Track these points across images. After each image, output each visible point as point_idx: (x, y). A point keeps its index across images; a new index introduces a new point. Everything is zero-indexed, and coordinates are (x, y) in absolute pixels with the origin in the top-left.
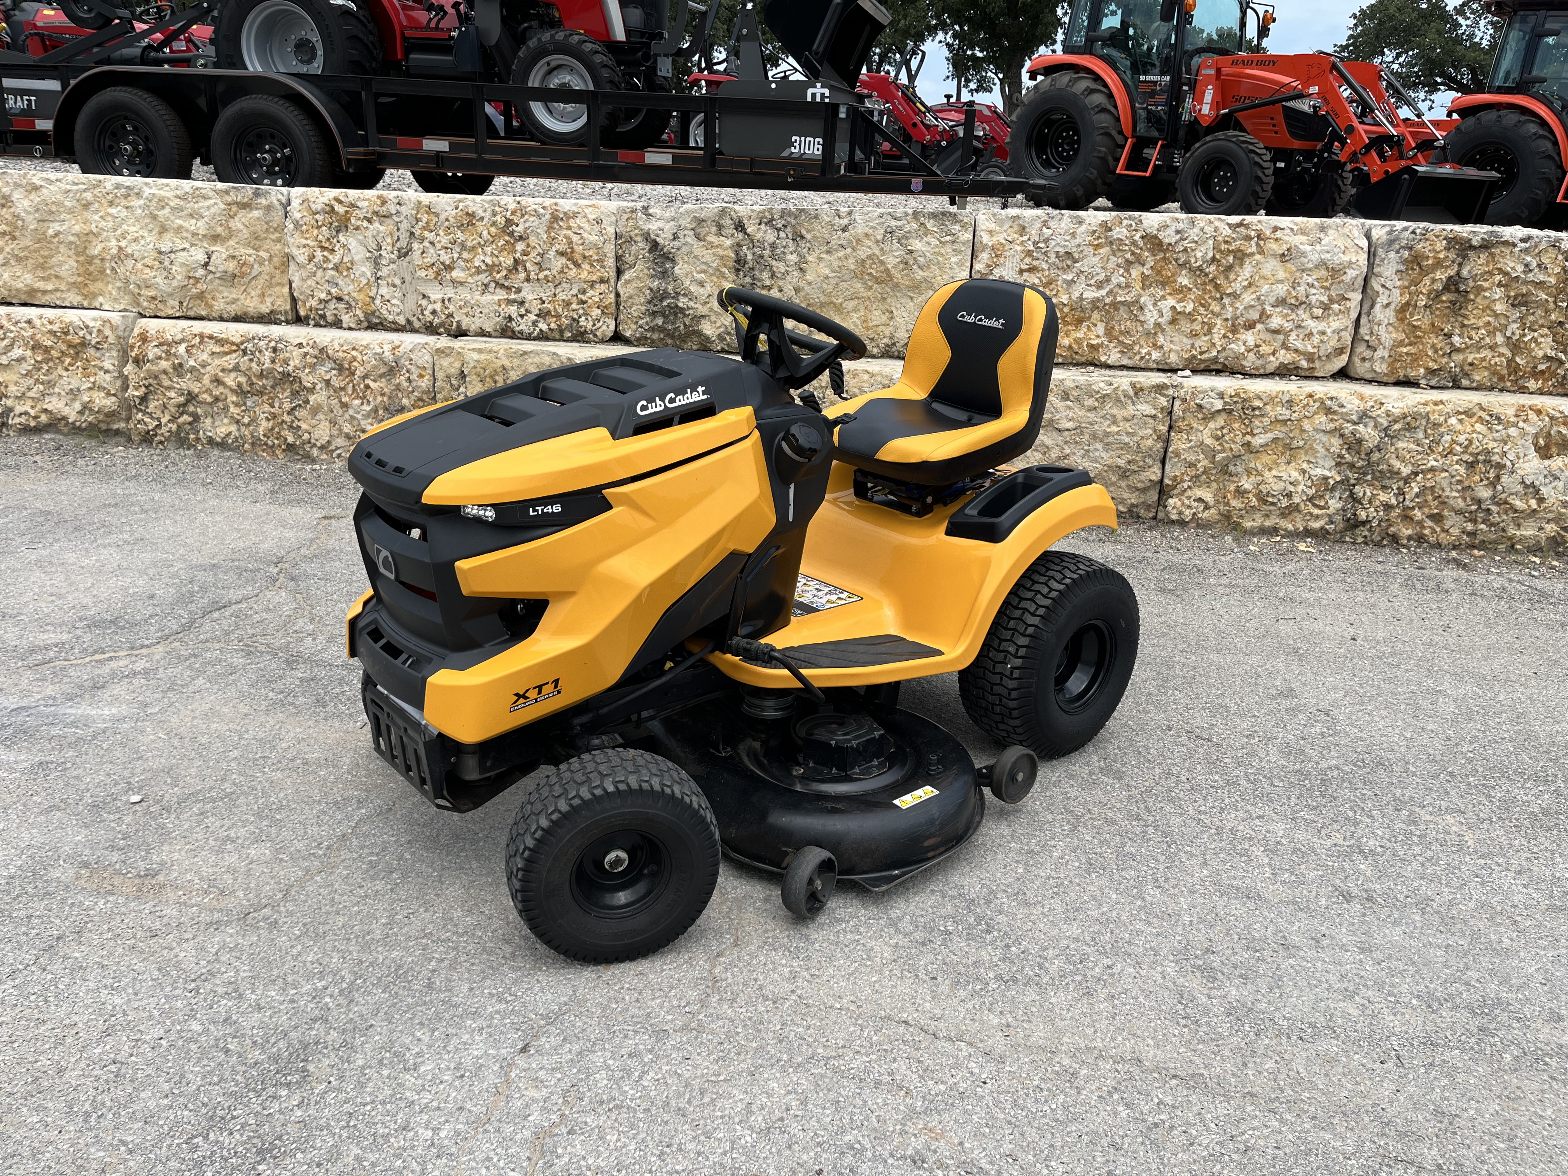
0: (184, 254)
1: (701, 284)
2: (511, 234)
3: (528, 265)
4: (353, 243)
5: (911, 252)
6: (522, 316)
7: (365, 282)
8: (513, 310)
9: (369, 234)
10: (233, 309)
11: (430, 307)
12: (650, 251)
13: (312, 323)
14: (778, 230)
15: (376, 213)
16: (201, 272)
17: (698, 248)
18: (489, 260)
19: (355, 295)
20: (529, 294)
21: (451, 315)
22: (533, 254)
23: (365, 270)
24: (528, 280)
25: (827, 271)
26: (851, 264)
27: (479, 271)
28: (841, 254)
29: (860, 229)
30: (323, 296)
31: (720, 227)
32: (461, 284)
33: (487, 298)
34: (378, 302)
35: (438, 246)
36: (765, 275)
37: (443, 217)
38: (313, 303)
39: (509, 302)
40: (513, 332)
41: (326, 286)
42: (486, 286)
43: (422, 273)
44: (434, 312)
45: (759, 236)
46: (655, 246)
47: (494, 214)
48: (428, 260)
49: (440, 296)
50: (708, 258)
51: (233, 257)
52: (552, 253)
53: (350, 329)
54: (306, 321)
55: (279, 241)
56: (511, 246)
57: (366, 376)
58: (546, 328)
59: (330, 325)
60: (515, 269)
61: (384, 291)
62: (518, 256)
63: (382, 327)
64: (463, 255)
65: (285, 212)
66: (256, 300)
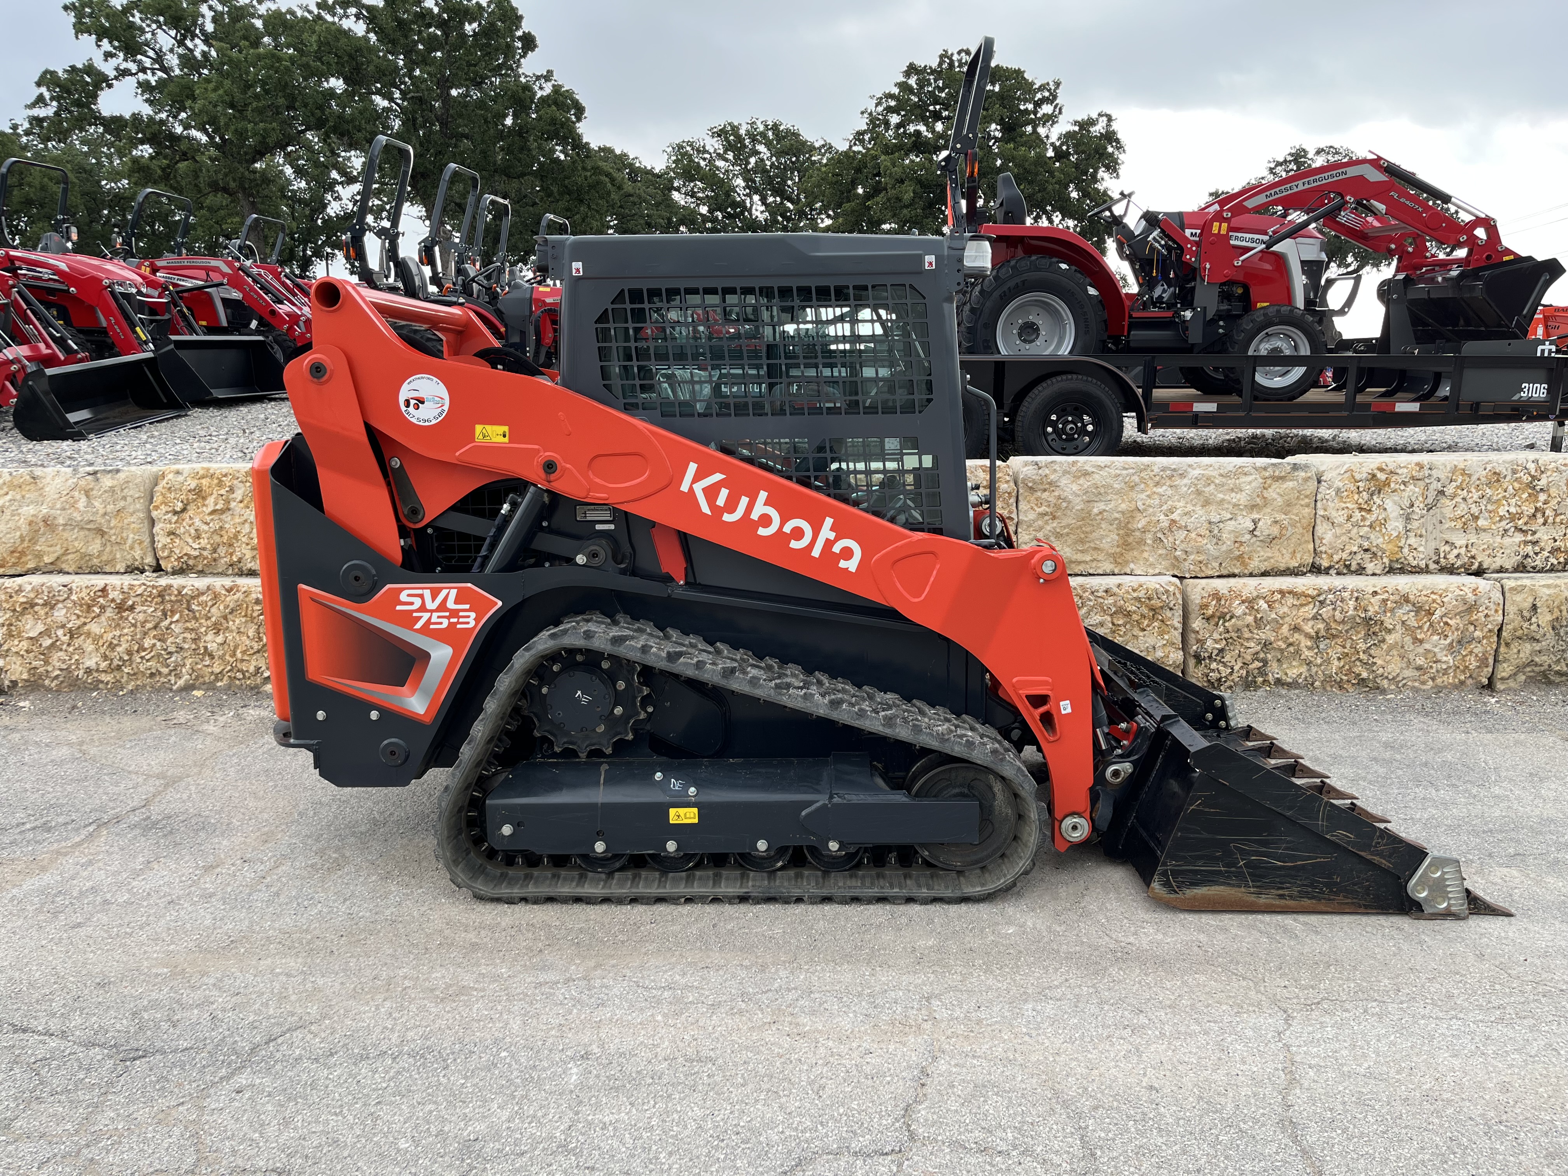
0: (1233, 522)
2: (1534, 488)
3: (1548, 513)
4: (1389, 504)
6: (1536, 554)
7: (1395, 534)
8: (1529, 549)
9: (1406, 494)
10: (1263, 567)
11: (1455, 552)
13: (1333, 572)
15: (1413, 478)
16: (1248, 536)
18: (1513, 510)
19: (1384, 546)
20: (1544, 535)
21: (1473, 557)
22: (1553, 503)
23: (1396, 525)
24: (1544, 524)
27: (1502, 518)
30: (1355, 549)
32: (1484, 530)
33: (1507, 541)
34: (1406, 550)
35: (1470, 501)
37: (1474, 478)
38: (1345, 556)
39: (1526, 543)
40: (1525, 567)
41: (1359, 541)
42: (1506, 531)
43: (1453, 524)
44: (1458, 556)
47: (1514, 472)
48: (1459, 512)
49: (1464, 542)
51: (1276, 522)
53: (1374, 574)
54: (1327, 571)
55: (1308, 506)
56: (1533, 497)
57: (1445, 615)
58: (1555, 562)
59: (1352, 573)
60: (1534, 516)
61: (1412, 541)
62: (1539, 504)
63: (1402, 571)
64: (1490, 507)
65: (1319, 482)
66: (1287, 556)
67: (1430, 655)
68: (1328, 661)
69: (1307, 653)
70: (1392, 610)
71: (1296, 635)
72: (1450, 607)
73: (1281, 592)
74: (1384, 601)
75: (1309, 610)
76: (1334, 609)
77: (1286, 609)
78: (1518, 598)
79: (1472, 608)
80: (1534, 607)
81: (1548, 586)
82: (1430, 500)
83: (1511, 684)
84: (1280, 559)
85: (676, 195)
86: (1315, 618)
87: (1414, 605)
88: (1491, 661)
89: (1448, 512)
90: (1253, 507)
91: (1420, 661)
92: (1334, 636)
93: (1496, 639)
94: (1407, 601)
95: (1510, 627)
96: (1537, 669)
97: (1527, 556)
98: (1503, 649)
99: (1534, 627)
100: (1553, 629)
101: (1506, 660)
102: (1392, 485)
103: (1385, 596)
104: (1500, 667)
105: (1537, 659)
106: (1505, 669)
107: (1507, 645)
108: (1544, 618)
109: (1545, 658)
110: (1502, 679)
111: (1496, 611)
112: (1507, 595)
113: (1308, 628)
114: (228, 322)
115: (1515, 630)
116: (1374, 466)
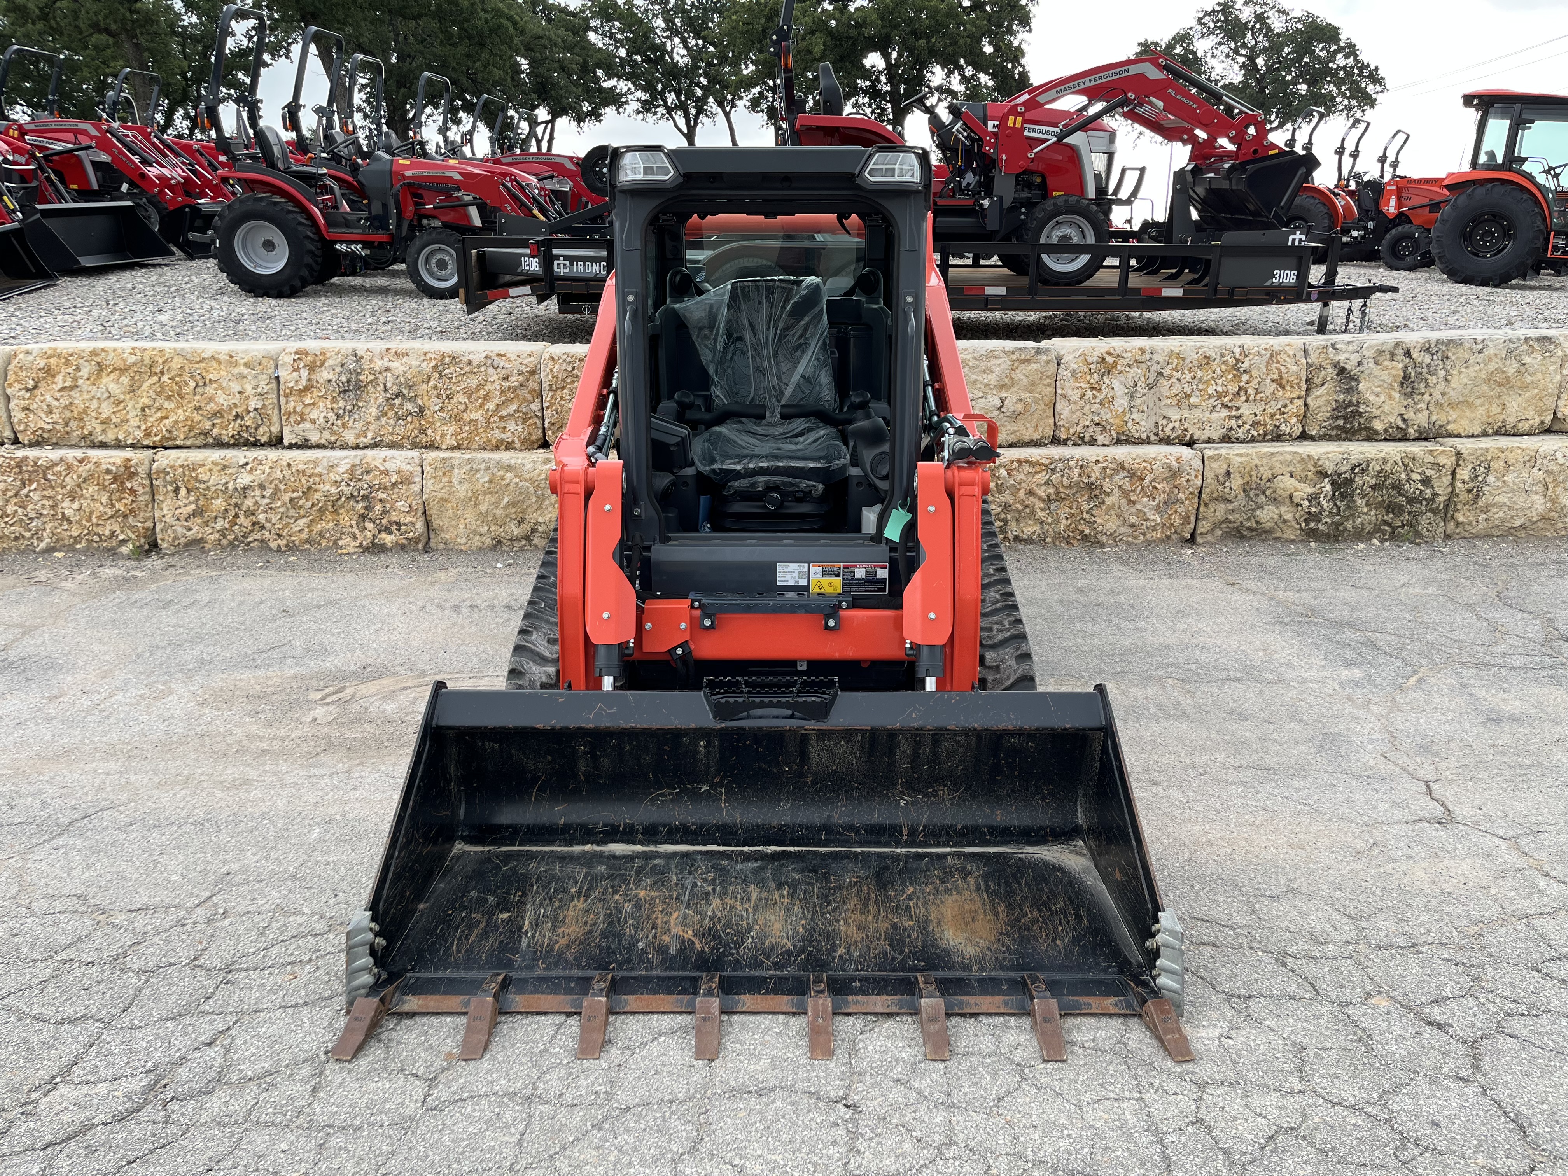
0: (983, 400)
1: (1377, 395)
2: (1238, 370)
3: (1249, 391)
4: (1116, 384)
5: (1524, 365)
6: (1239, 427)
7: (1121, 410)
8: (1233, 423)
9: (1130, 375)
10: (1011, 439)
11: (1171, 425)
12: (1338, 375)
13: (1070, 443)
14: (1433, 354)
15: (1136, 361)
16: (997, 413)
17: (1376, 370)
18: (1220, 389)
19: (1112, 421)
20: (1246, 410)
21: (1186, 430)
22: (1254, 383)
23: (1122, 402)
24: (1247, 401)
25: (1465, 380)
26: (1483, 375)
27: (1210, 396)
28: (1477, 368)
29: (1491, 351)
30: (1087, 423)
31: (1393, 355)
32: (1196, 407)
33: (1215, 415)
34: (1130, 424)
35: (1184, 381)
36: (1422, 385)
37: (1187, 361)
38: (1079, 429)
39: (1230, 417)
40: (1230, 438)
41: (1091, 416)
42: (1214, 407)
43: (1169, 401)
44: (1173, 429)
45: (1420, 360)
46: (1342, 371)
47: (1223, 355)
48: (1174, 391)
49: (1178, 417)
50: (1385, 377)
51: (1021, 400)
52: (1268, 381)
53: (1104, 445)
54: (1064, 443)
55: (1049, 385)
56: (1237, 377)
57: (1154, 480)
58: (1256, 434)
59: (1086, 444)
60: (1238, 394)
61: (1135, 416)
62: (1242, 384)
63: (1128, 442)
64: (1201, 387)
65: (1059, 364)
66: (1031, 430)
67: (1141, 515)
68: (1057, 521)
69: (1040, 514)
70: (1111, 477)
71: (1032, 499)
72: (1157, 473)
73: (1019, 461)
74: (1105, 468)
75: (1043, 477)
76: (1062, 476)
77: (1022, 476)
78: (1215, 465)
79: (1175, 474)
80: (1228, 473)
81: (1241, 455)
82: (1151, 381)
83: (1209, 538)
84: (1024, 432)
85: (592, 36)
86: (1046, 483)
87: (1128, 472)
88: (1193, 519)
89: (1165, 391)
90: (1002, 387)
91: (1133, 520)
92: (1063, 499)
93: (1196, 500)
94: (1123, 468)
95: (1208, 490)
96: (1231, 525)
97: (1231, 429)
98: (1202, 509)
99: (1227, 490)
100: (1244, 491)
101: (1205, 518)
102: (1119, 367)
103: (1106, 464)
104: (1200, 524)
105: (1230, 517)
106: (1204, 526)
107: (1206, 505)
108: (1236, 482)
109: (1238, 516)
110: (1201, 534)
111: (1196, 476)
112: (1206, 462)
113: (1041, 492)
114: (99, 185)
115: (1212, 493)
116: (1103, 350)
